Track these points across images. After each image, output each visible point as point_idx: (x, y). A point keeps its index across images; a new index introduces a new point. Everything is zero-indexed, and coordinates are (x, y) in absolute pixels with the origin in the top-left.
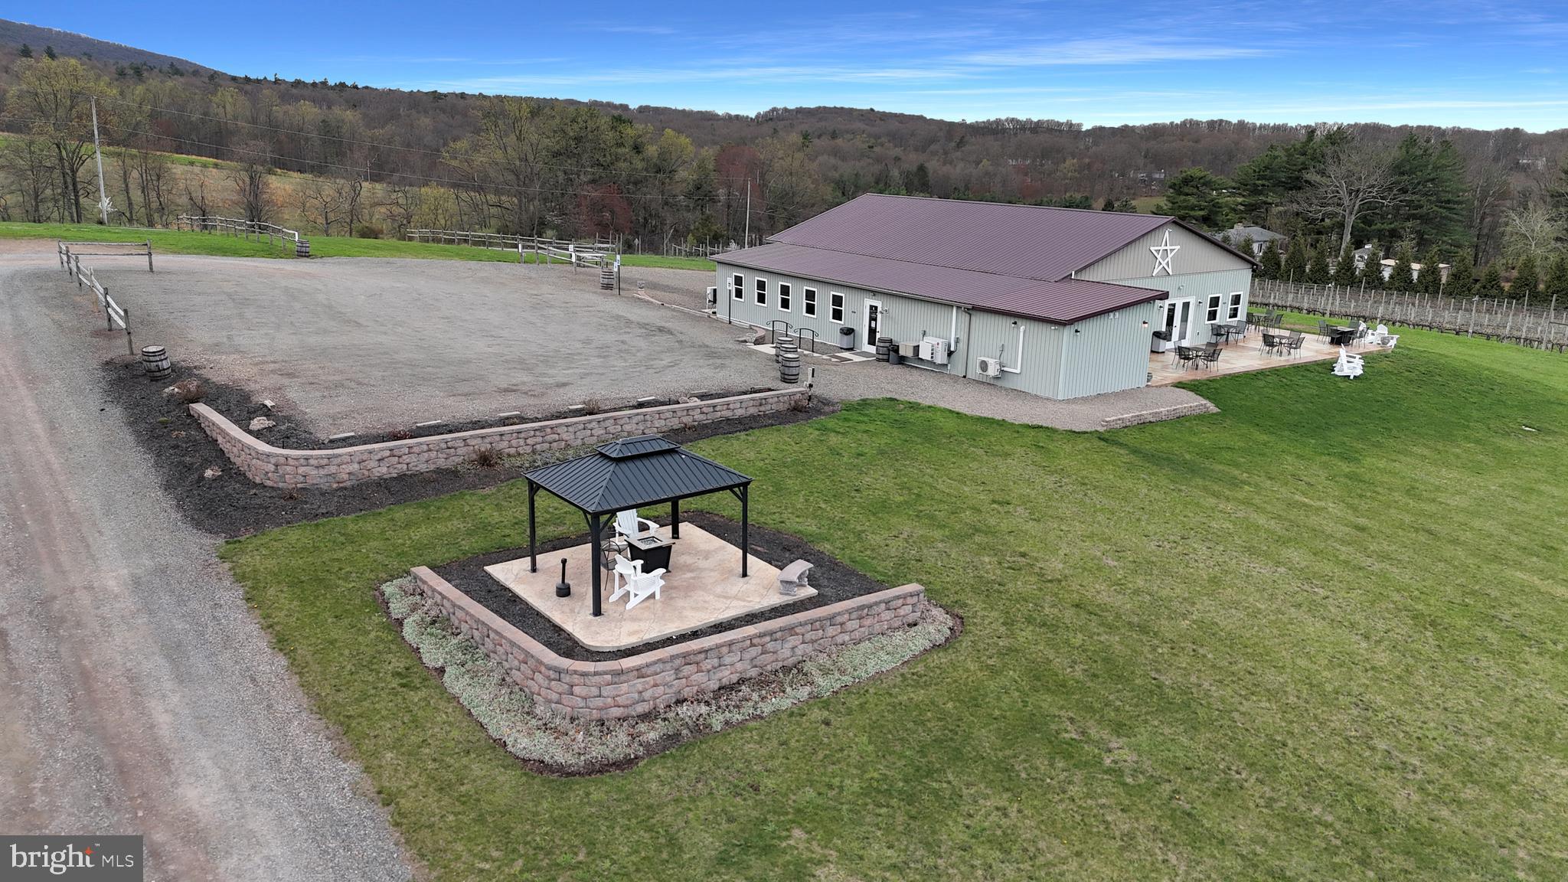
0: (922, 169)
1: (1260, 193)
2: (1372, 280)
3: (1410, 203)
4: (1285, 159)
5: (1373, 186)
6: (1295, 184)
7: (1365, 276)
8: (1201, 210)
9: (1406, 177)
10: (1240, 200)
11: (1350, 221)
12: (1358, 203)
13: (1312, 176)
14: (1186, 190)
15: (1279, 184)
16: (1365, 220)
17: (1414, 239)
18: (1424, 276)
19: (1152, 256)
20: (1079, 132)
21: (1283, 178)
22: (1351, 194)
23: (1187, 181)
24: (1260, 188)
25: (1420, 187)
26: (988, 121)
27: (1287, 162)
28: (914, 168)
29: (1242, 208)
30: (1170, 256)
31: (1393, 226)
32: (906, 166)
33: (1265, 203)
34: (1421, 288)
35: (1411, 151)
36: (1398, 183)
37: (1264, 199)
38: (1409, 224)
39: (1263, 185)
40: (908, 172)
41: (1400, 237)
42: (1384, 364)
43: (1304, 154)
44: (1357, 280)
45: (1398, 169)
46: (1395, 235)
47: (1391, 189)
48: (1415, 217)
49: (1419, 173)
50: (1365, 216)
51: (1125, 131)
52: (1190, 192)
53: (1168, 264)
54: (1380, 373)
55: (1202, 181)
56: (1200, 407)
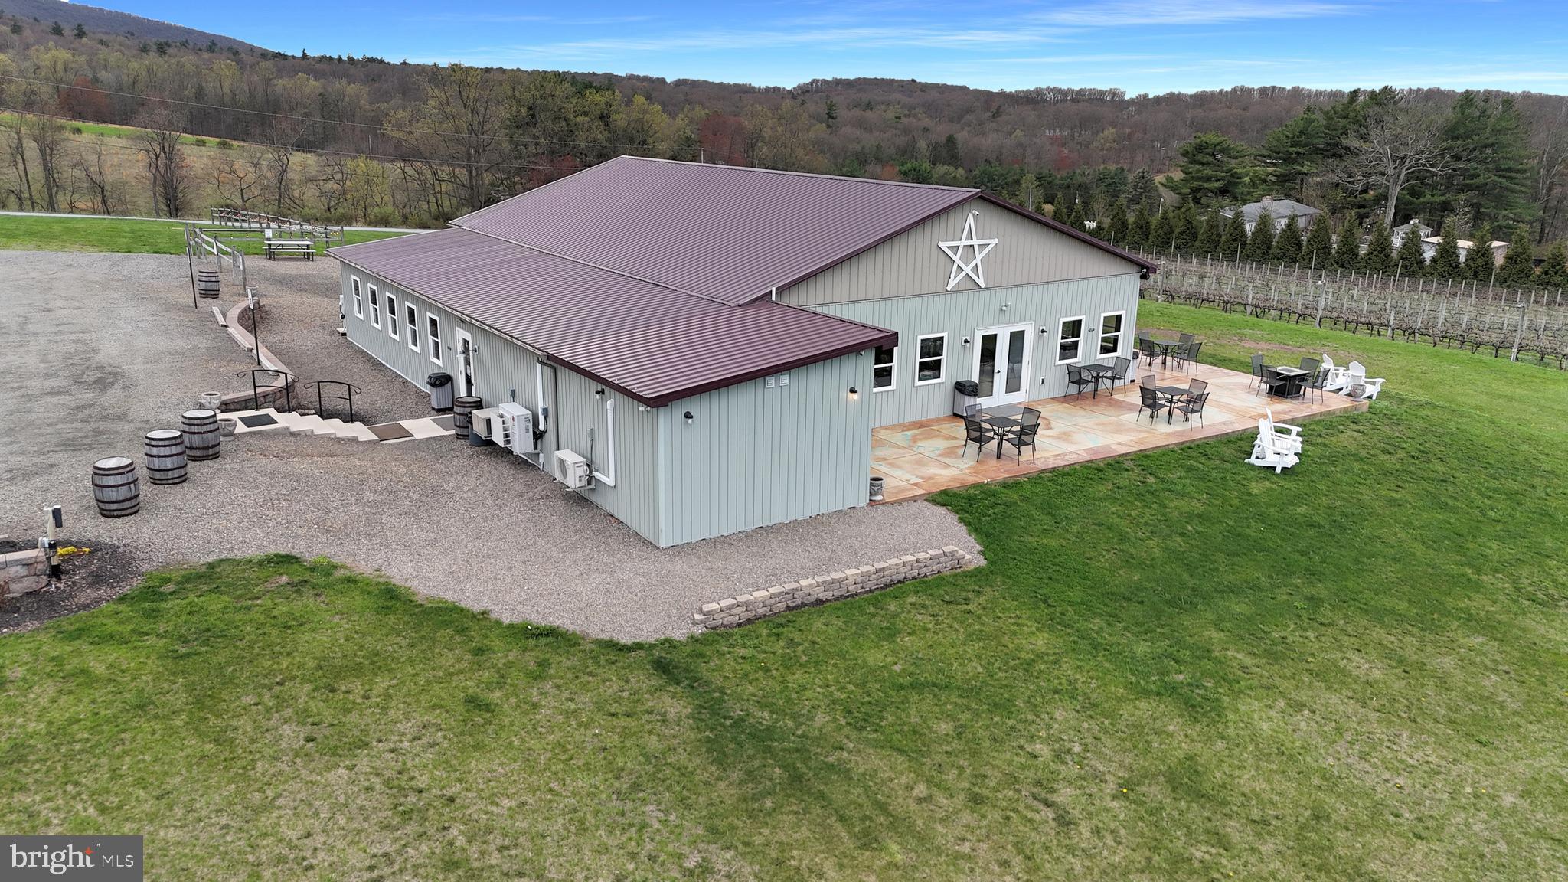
0: (951, 140)
1: (1294, 161)
2: (1411, 264)
3: (1465, 172)
4: (1324, 122)
5: (1422, 152)
6: (1334, 151)
7: (1402, 258)
8: (1217, 181)
9: (1459, 142)
10: (1270, 170)
11: (1395, 192)
12: (1404, 172)
13: (1353, 142)
14: (1200, 157)
15: (1316, 150)
16: (1414, 193)
17: (1469, 213)
18: (1473, 259)
19: (942, 257)
20: (1122, 101)
21: (1320, 143)
22: (1395, 161)
23: (1200, 148)
24: (1294, 156)
25: (1477, 153)
26: (1028, 91)
27: (1327, 127)
28: (943, 140)
29: (1274, 179)
30: (979, 257)
31: (1444, 198)
32: (933, 137)
33: (1300, 173)
34: (1470, 274)
35: (1467, 111)
36: (1451, 148)
37: (1299, 168)
38: (1463, 196)
39: (1298, 153)
40: (936, 143)
41: (1452, 211)
42: (1348, 439)
43: (1345, 118)
44: (1392, 264)
45: (1452, 133)
46: (1446, 208)
47: (1443, 156)
48: (1469, 188)
49: (1476, 138)
50: (1413, 187)
51: (1173, 99)
52: (1205, 160)
53: (976, 269)
54: (1334, 458)
55: (1218, 148)
56: (942, 560)
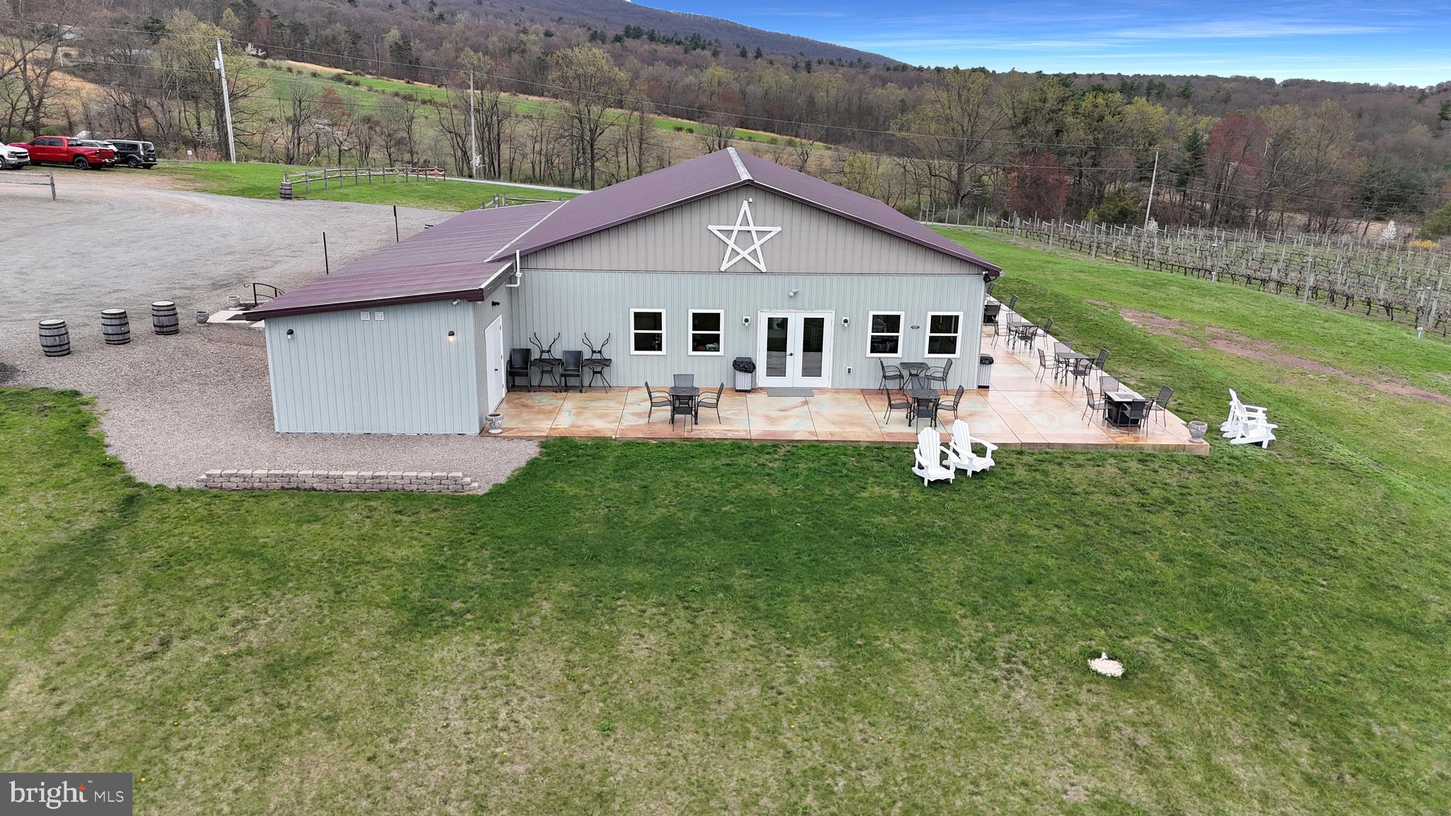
19: (712, 239)
30: (758, 242)
53: (754, 254)
56: (443, 482)
